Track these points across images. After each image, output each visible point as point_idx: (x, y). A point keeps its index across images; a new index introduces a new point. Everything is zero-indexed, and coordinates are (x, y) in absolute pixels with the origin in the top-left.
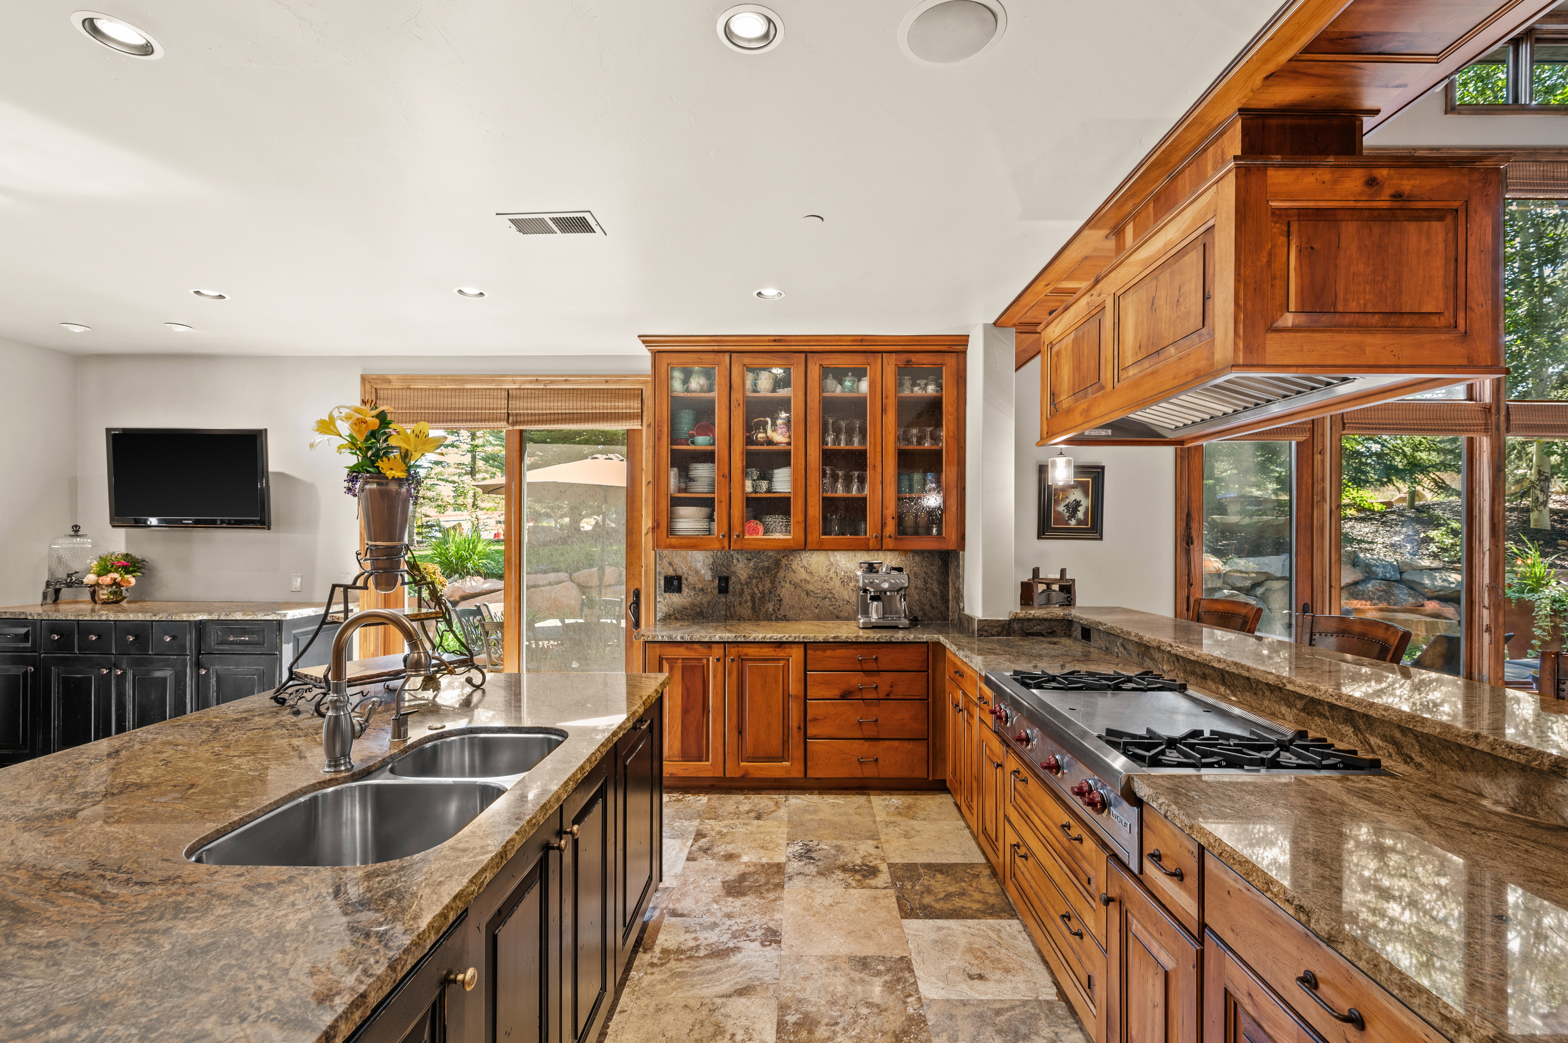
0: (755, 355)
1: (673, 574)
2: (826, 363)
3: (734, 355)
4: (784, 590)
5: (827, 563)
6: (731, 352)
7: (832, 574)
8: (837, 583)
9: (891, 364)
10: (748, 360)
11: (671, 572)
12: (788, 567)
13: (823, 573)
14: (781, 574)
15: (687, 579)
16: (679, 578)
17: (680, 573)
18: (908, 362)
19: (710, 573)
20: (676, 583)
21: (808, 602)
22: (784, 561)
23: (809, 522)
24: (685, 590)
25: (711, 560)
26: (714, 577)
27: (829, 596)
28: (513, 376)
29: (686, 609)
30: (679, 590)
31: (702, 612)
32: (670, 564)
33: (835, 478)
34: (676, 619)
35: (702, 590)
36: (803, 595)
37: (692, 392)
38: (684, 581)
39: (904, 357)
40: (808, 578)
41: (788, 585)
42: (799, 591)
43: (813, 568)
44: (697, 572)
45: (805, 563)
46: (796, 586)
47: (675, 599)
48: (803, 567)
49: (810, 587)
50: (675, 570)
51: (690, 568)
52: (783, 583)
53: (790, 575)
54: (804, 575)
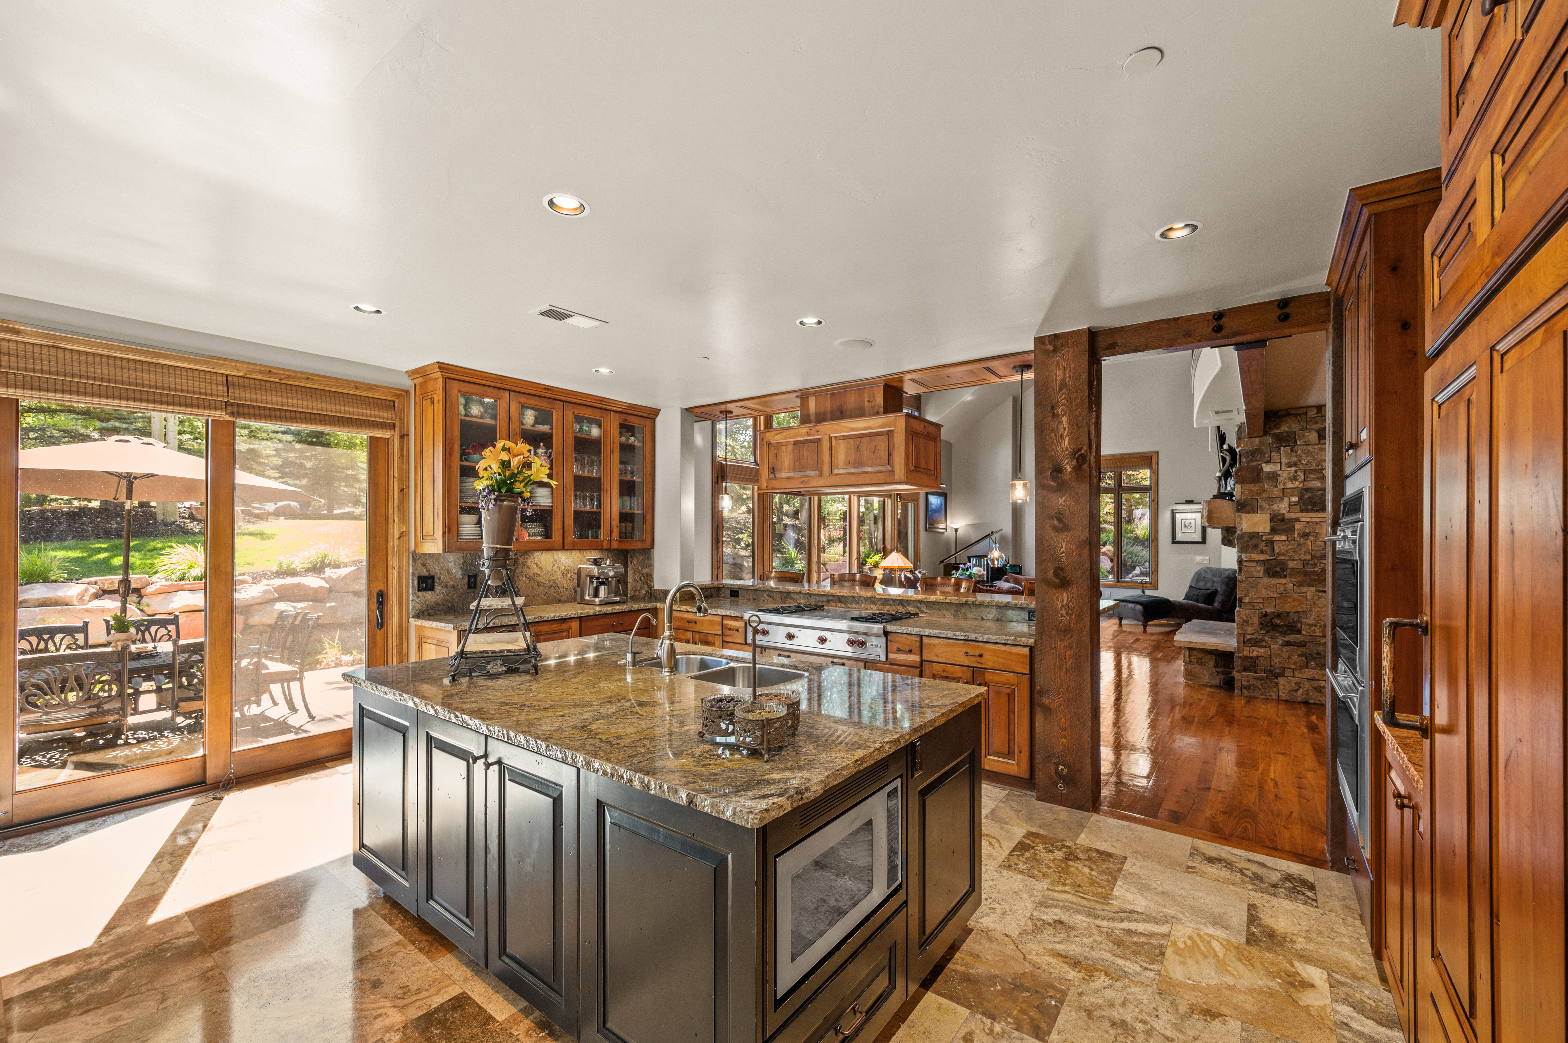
0: (528, 396)
1: (426, 574)
2: (577, 412)
3: (513, 394)
4: (521, 583)
5: (553, 560)
6: (510, 391)
7: (555, 568)
8: (559, 575)
9: (616, 420)
10: (523, 399)
11: (424, 573)
12: (524, 564)
13: (549, 568)
14: (519, 570)
15: (439, 578)
16: (432, 578)
17: (432, 573)
18: (626, 420)
19: (460, 572)
20: (429, 582)
21: (539, 590)
22: (521, 560)
23: (566, 529)
24: (438, 588)
25: (462, 560)
26: (464, 575)
27: (553, 585)
28: (236, 361)
29: (438, 604)
30: (431, 588)
31: (453, 606)
32: (424, 565)
33: (584, 498)
34: (429, 614)
35: (453, 587)
36: (536, 586)
37: (472, 416)
38: (437, 580)
39: (623, 416)
40: (539, 572)
41: (524, 579)
42: (532, 583)
43: (542, 564)
44: (449, 572)
45: (536, 560)
46: (530, 579)
47: (429, 596)
48: (535, 563)
49: (541, 579)
50: (428, 571)
51: (442, 568)
52: (520, 578)
53: (526, 571)
54: (536, 570)
